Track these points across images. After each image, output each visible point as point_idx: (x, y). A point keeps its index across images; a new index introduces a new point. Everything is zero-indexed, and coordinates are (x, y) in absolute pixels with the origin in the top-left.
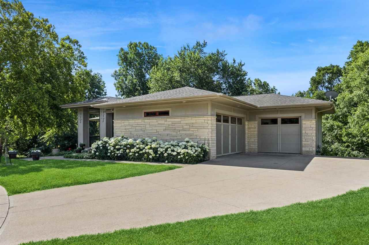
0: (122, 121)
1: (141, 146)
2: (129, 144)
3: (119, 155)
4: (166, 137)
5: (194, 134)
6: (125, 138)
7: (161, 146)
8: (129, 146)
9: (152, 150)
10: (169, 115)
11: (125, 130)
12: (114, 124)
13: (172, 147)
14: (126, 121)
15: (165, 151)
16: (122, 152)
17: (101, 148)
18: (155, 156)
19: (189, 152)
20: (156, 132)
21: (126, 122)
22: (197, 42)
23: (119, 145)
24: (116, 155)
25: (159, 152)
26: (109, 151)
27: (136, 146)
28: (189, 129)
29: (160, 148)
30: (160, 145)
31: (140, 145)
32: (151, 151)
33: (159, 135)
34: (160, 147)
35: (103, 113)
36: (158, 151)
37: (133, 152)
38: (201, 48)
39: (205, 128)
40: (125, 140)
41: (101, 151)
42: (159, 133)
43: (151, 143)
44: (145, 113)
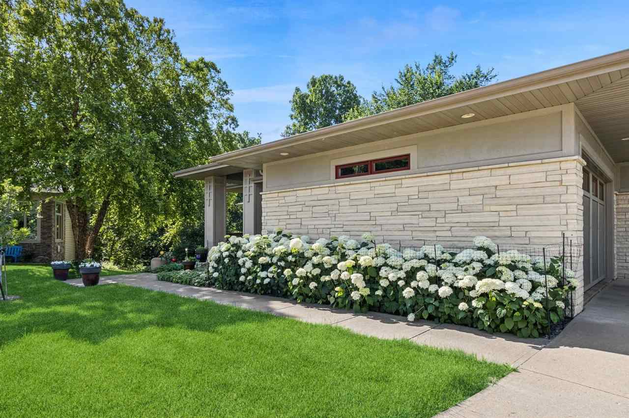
0: (280, 195)
1: (326, 258)
2: (291, 254)
3: (266, 281)
4: (400, 233)
5: (501, 224)
6: (285, 235)
7: (389, 262)
8: (293, 260)
9: (359, 275)
10: (409, 169)
11: (288, 217)
12: (262, 202)
13: (431, 268)
14: (290, 193)
15: (404, 279)
16: (275, 276)
17: (226, 260)
18: (369, 295)
19: (509, 292)
20: (368, 218)
21: (290, 197)
22: (436, 57)
23: (266, 254)
24: (258, 281)
25: (384, 283)
26: (243, 270)
27: (309, 259)
28: (481, 207)
29: (387, 268)
30: (386, 258)
31: (323, 256)
32: (357, 279)
33: (379, 228)
34: (386, 265)
35: (249, 183)
36: (380, 278)
37: (301, 278)
38: (443, 68)
39: (548, 199)
40: (283, 240)
41: (226, 267)
42: (378, 223)
43: (356, 249)
44: (337, 167)
